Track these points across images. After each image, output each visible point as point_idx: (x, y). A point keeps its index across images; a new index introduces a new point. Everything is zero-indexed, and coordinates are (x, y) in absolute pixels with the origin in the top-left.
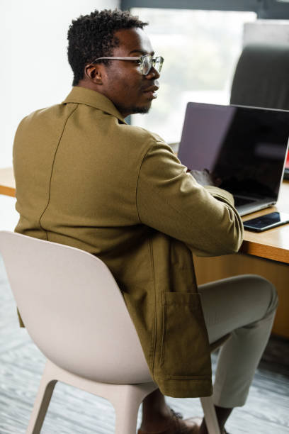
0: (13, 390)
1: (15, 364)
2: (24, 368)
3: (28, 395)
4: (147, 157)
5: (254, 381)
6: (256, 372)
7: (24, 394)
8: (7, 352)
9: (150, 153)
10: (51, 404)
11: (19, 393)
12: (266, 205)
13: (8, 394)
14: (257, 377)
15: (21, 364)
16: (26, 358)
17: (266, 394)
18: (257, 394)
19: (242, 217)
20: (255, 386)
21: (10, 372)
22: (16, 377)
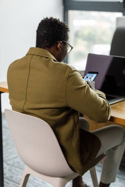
0: (12, 177)
1: (13, 165)
2: (17, 167)
3: (18, 179)
4: (69, 77)
5: (117, 175)
6: (118, 171)
7: (16, 179)
8: (10, 160)
9: (70, 75)
10: (28, 183)
11: (14, 178)
12: (122, 100)
13: (9, 178)
14: (119, 173)
15: (16, 165)
16: (18, 162)
17: (122, 181)
18: (119, 181)
19: (110, 105)
20: (118, 177)
21: (11, 169)
22: (13, 171)
